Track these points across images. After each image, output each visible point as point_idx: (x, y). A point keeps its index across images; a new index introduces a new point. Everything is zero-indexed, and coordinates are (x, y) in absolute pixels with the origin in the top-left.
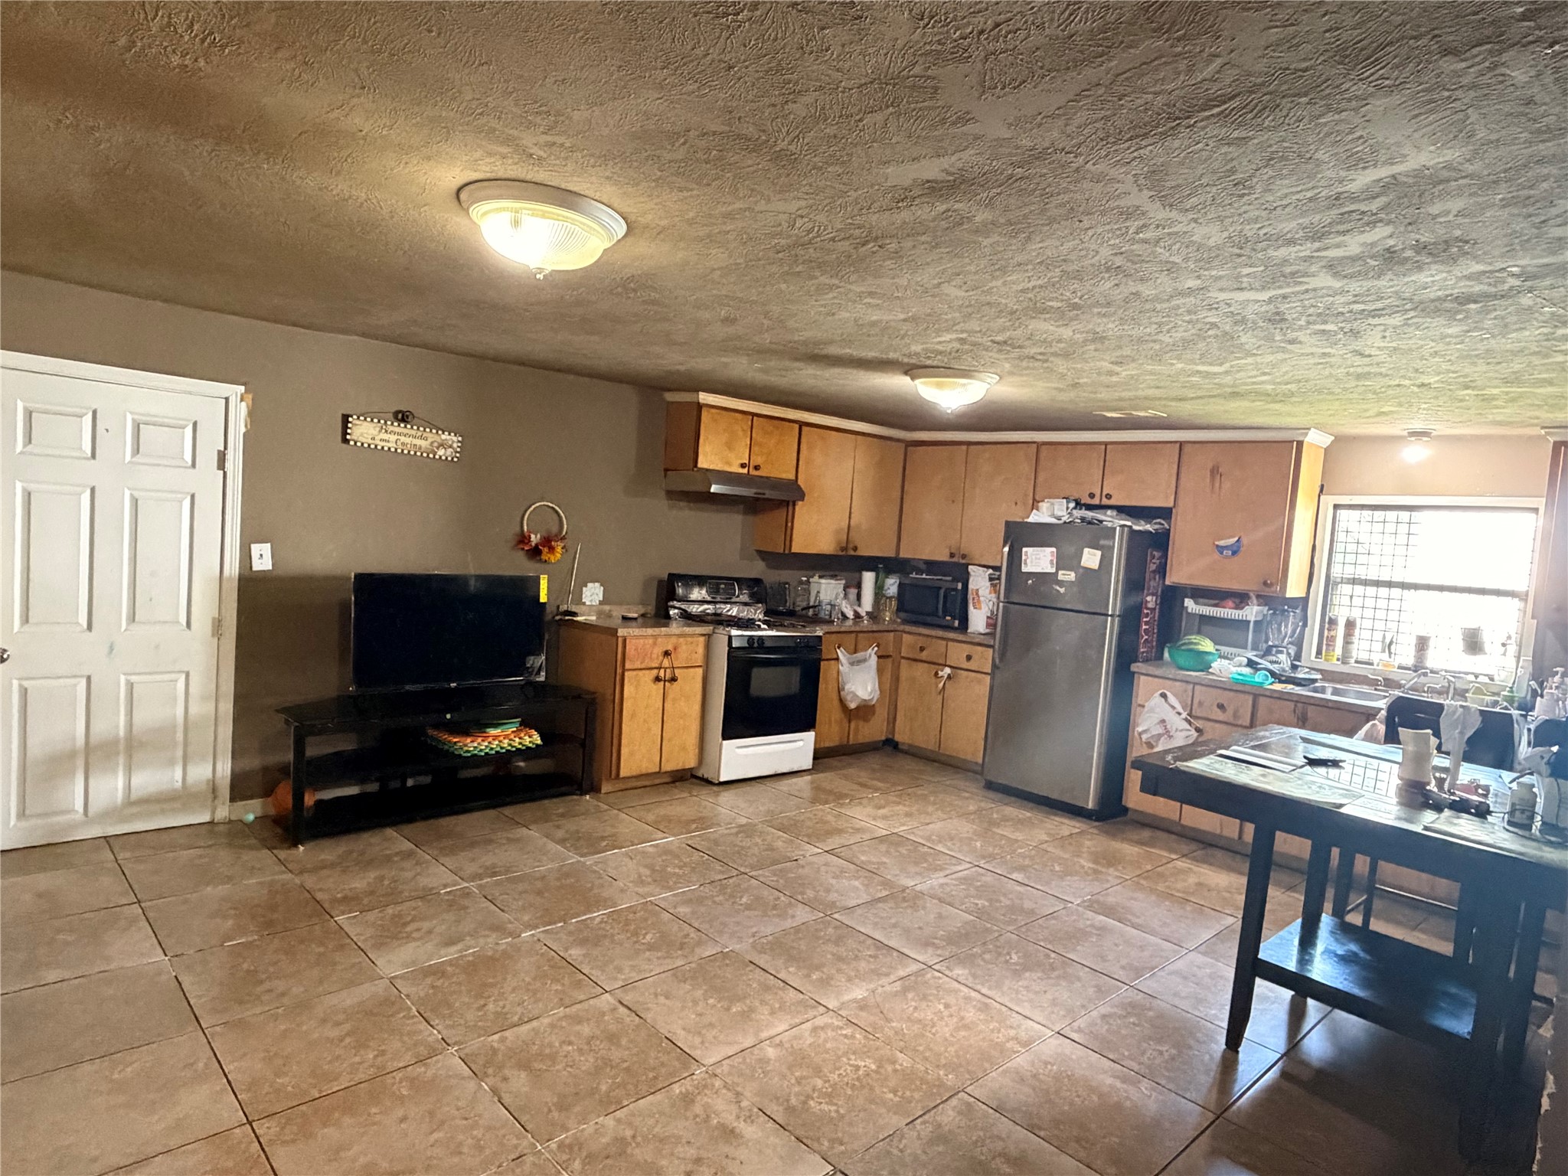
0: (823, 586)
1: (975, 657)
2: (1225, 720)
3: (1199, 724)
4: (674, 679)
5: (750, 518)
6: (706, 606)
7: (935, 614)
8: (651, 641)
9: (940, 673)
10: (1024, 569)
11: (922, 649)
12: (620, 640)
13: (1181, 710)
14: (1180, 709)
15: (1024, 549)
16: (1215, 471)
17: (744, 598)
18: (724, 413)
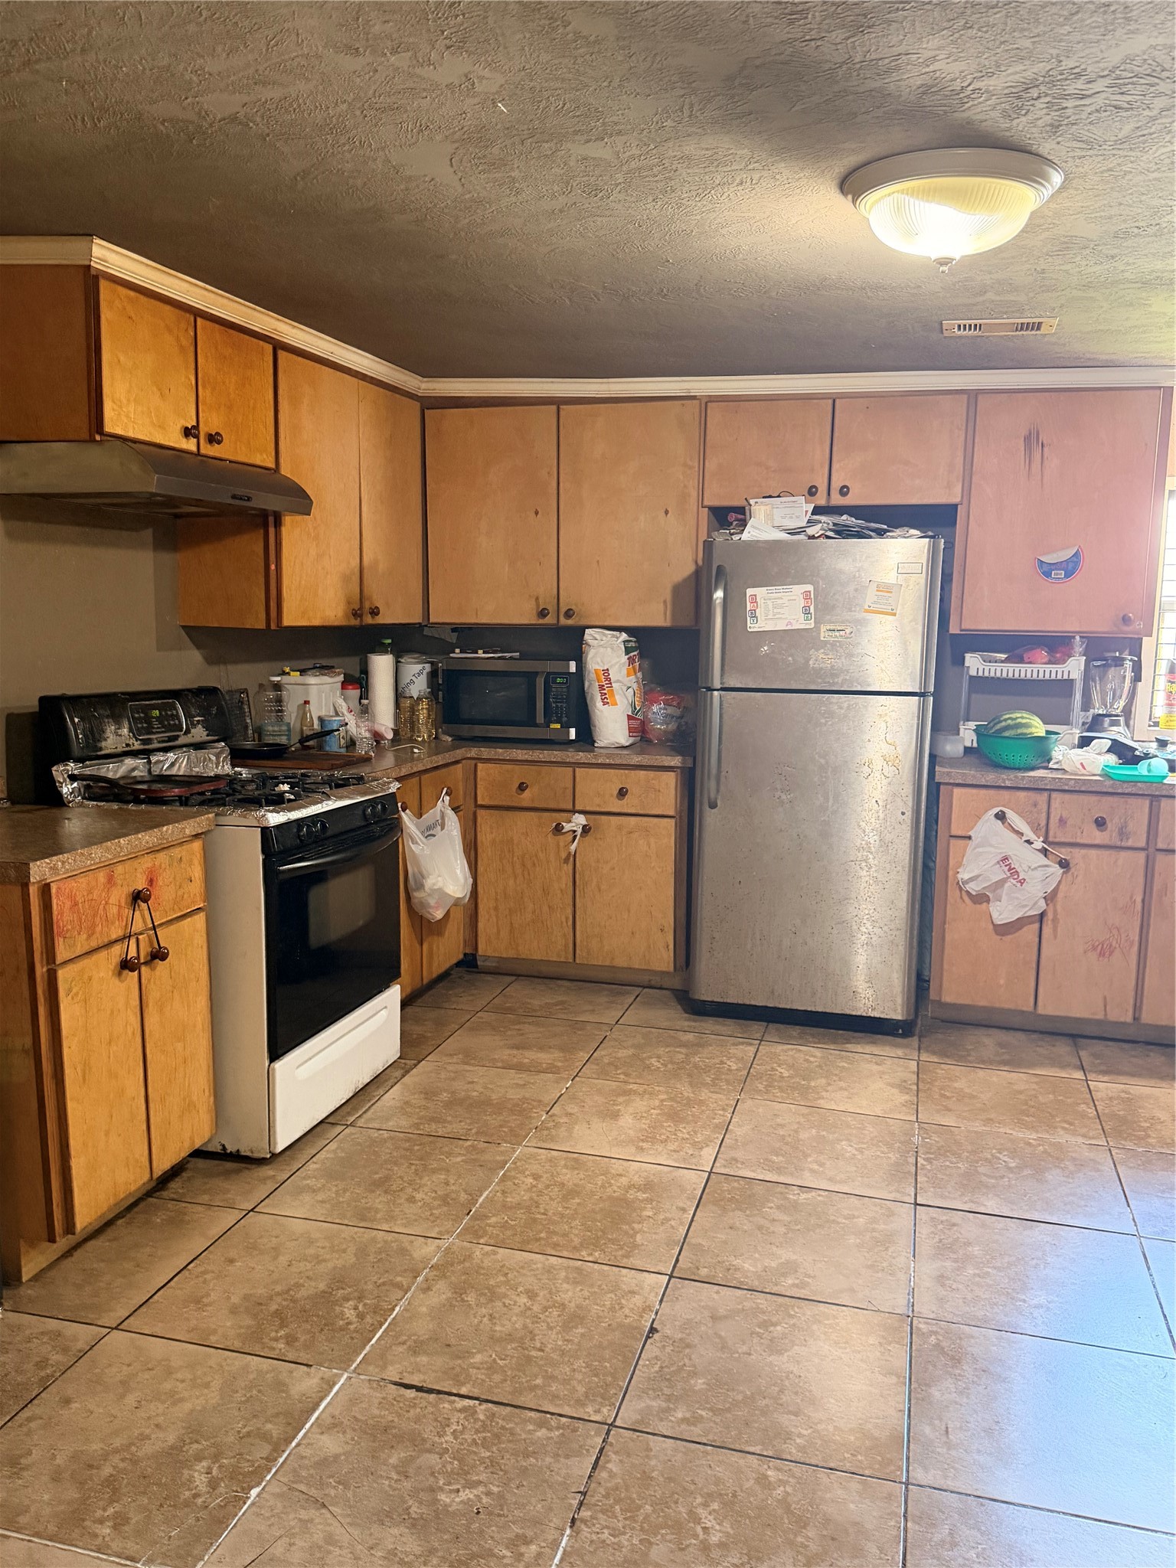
0: (313, 690)
1: (634, 790)
2: (1107, 842)
3: (1063, 853)
4: (158, 955)
5: (167, 558)
6: (130, 762)
7: (531, 722)
8: (102, 877)
9: (567, 827)
10: (752, 627)
11: (522, 787)
12: (33, 890)
13: (1032, 836)
14: (1029, 834)
15: (750, 592)
16: (1032, 440)
17: (199, 733)
18: (143, 299)
